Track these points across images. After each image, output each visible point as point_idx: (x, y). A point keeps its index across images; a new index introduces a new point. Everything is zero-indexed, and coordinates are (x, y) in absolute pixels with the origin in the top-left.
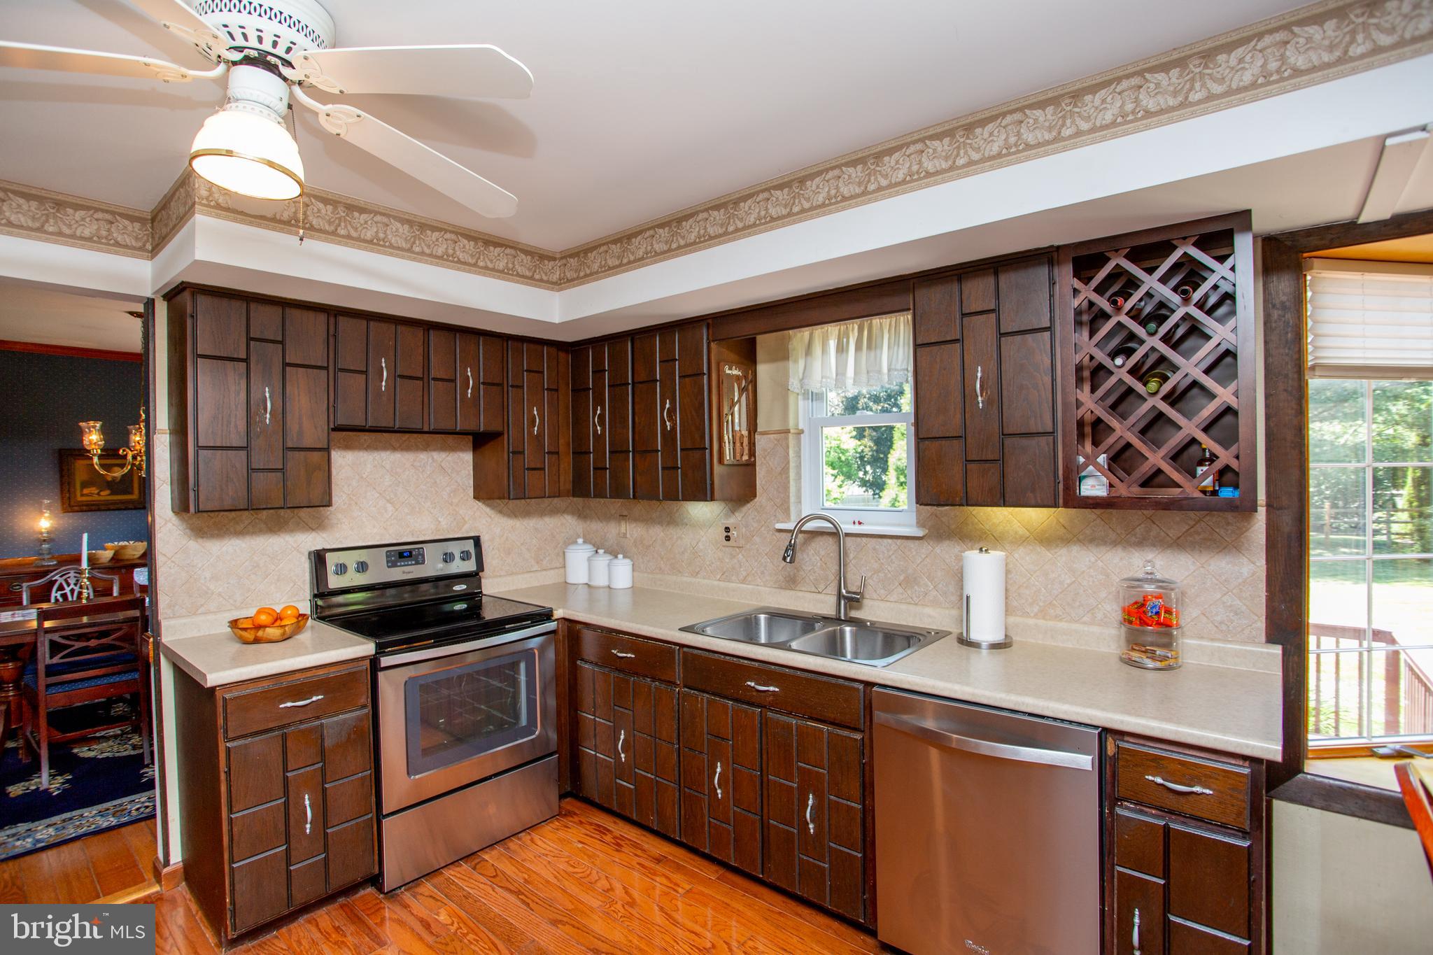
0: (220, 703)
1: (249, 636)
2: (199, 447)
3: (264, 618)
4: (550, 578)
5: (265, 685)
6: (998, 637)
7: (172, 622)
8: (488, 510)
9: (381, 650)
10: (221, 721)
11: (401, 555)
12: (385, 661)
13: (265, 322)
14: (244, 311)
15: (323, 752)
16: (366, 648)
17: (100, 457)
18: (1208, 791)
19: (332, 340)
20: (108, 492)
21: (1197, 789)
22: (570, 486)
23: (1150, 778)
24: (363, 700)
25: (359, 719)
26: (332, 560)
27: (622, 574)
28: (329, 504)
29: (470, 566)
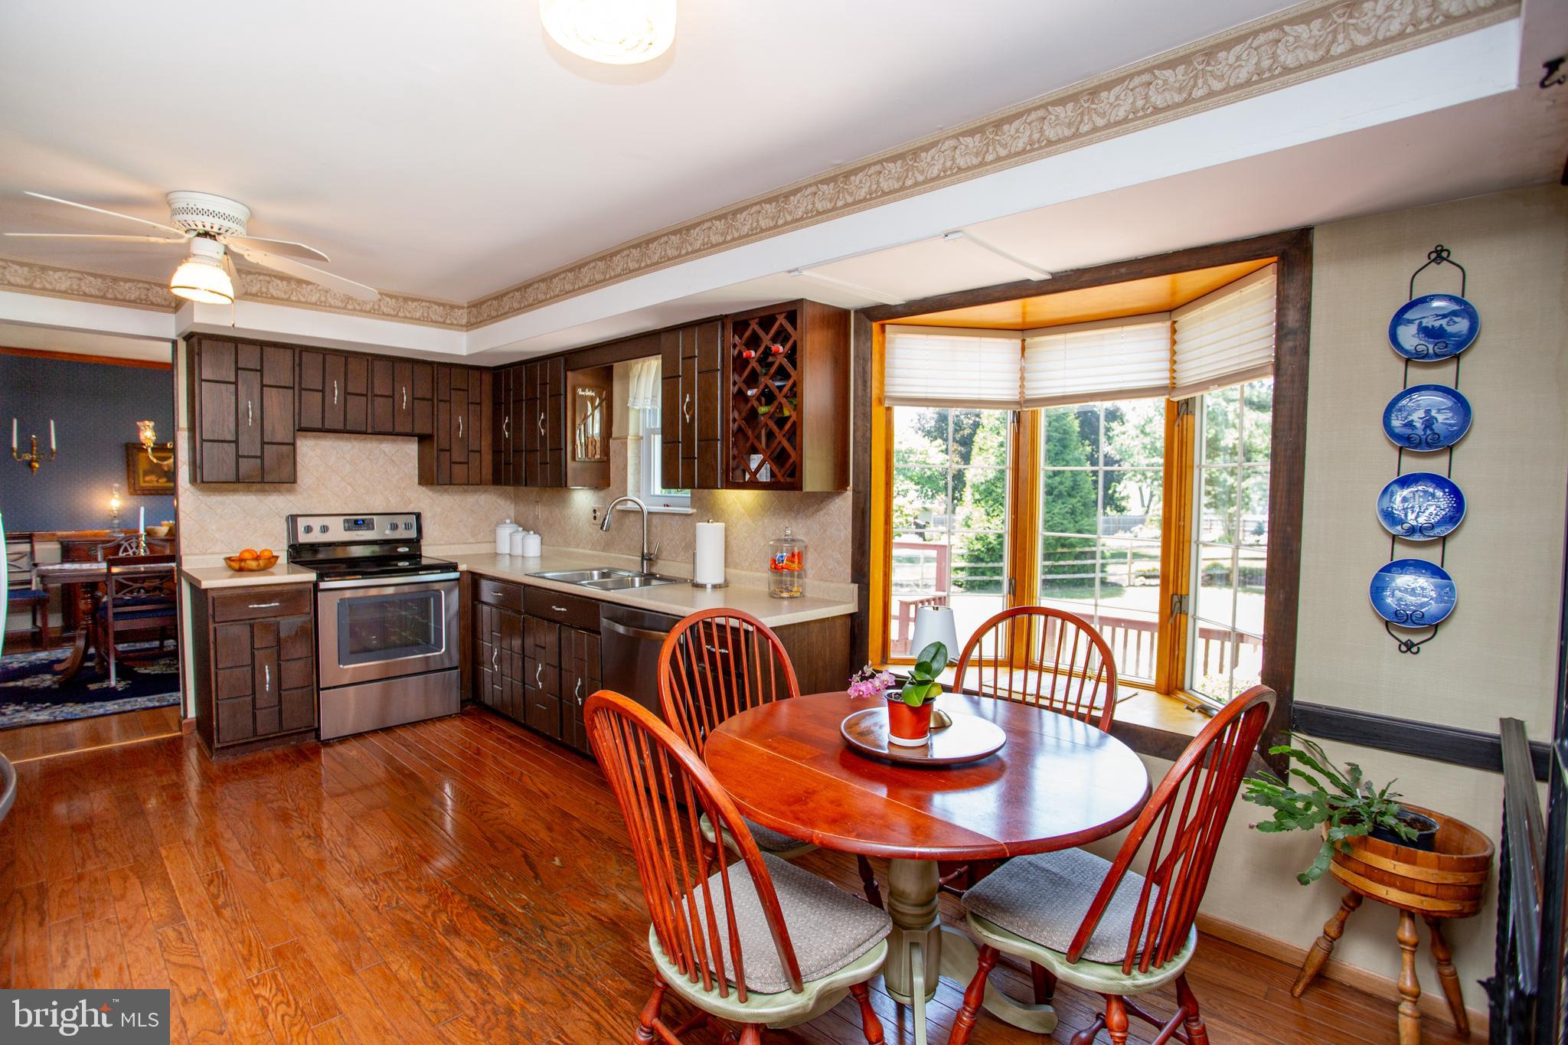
0: (210, 601)
1: (236, 565)
2: (203, 440)
3: (247, 555)
4: (485, 549)
5: (240, 591)
6: (720, 580)
7: (189, 558)
8: (430, 493)
9: (321, 577)
10: (211, 611)
11: (356, 522)
12: (323, 585)
13: (249, 357)
14: (233, 349)
15: (279, 640)
16: (312, 576)
17: (153, 449)
19: (297, 369)
20: (164, 480)
22: (490, 477)
24: (307, 610)
25: (304, 622)
26: (302, 523)
27: (533, 545)
28: (295, 482)
29: (412, 534)
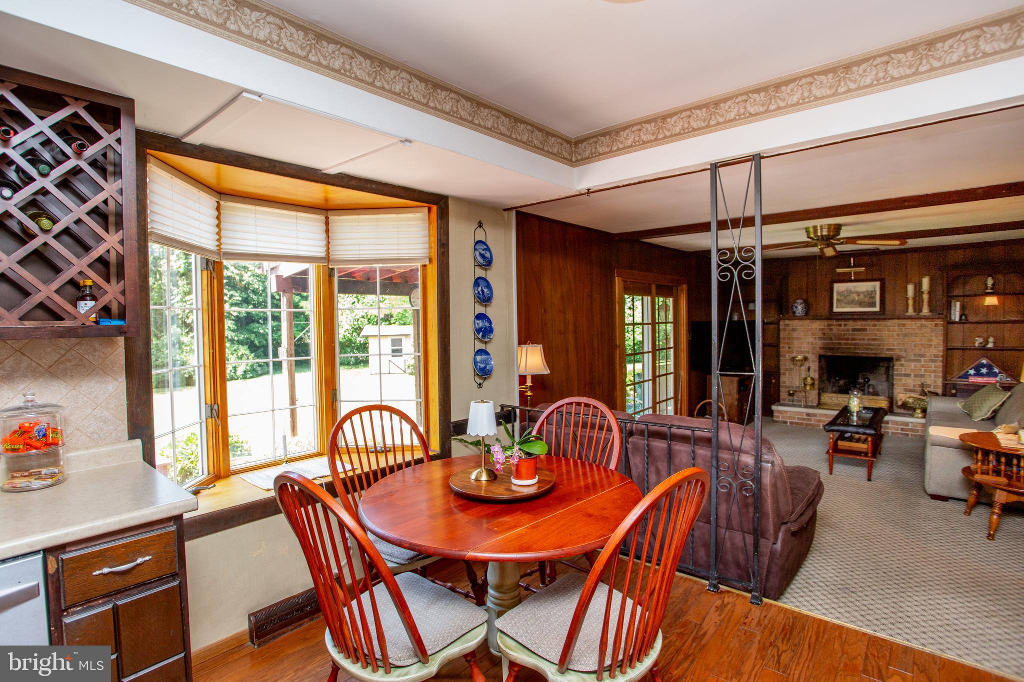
18: (147, 558)
21: (140, 560)
23: (98, 572)
